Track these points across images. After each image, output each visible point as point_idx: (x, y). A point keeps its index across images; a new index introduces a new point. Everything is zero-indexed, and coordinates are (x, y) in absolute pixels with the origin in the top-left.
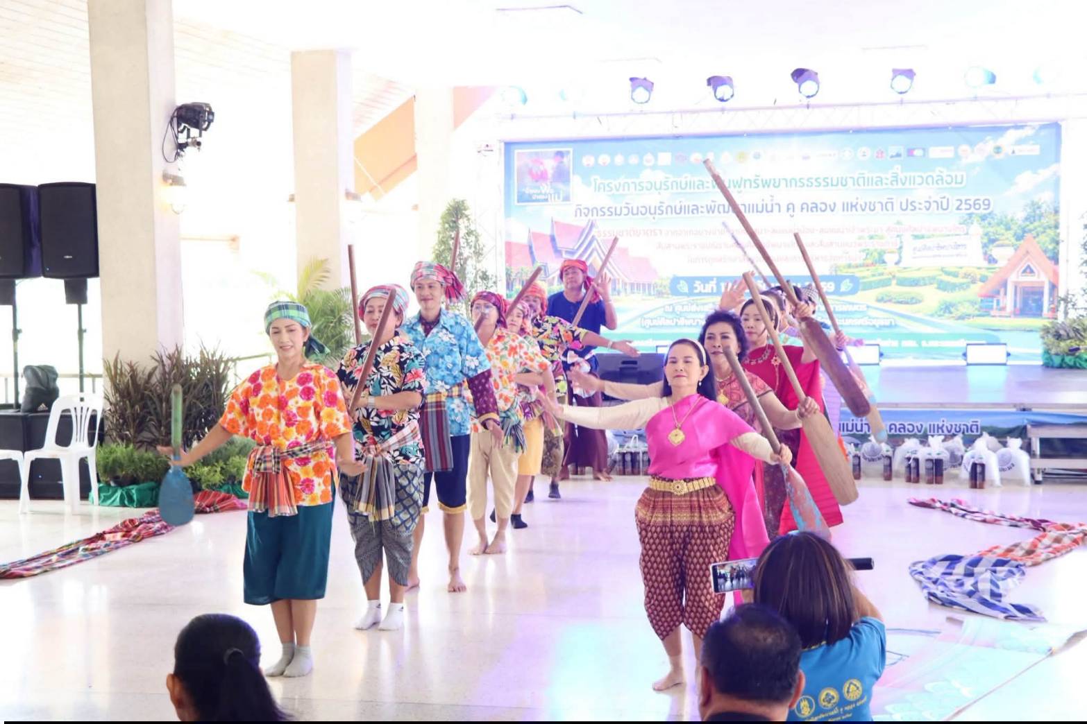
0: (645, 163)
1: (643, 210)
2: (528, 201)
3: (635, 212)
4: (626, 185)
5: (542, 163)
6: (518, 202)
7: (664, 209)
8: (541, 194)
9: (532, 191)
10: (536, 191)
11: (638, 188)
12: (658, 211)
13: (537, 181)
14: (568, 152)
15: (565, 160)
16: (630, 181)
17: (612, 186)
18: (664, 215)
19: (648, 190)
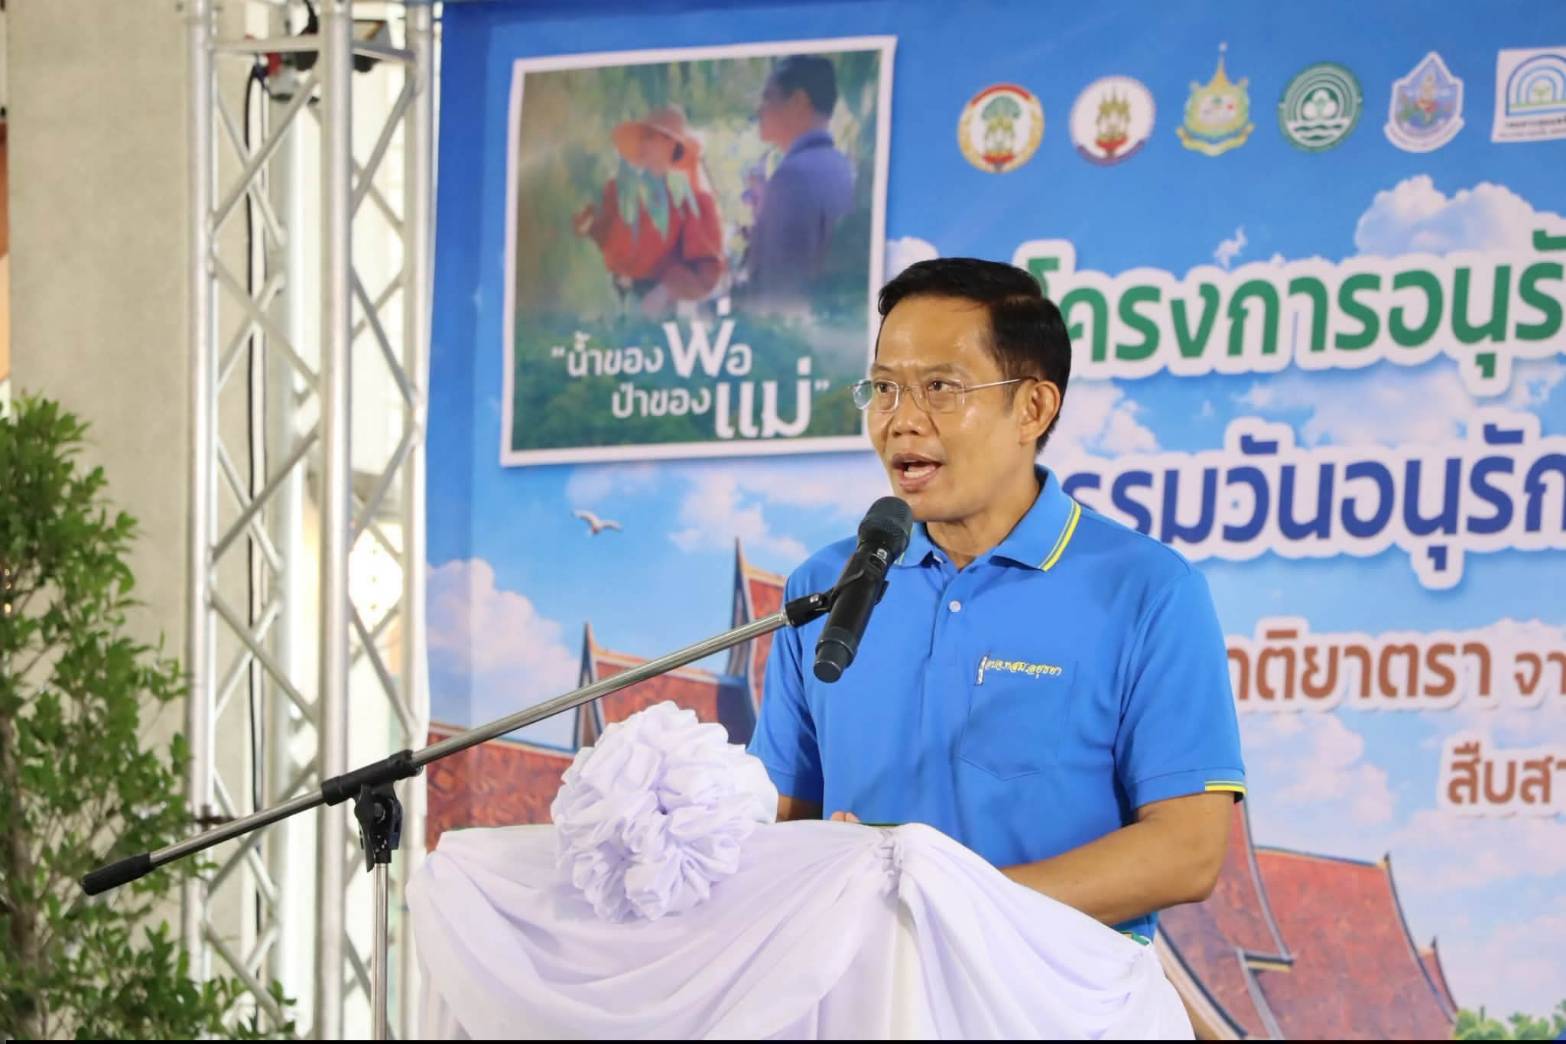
0: (1397, 134)
1: (1366, 497)
2: (587, 437)
3: (1305, 509)
4: (1255, 305)
5: (680, 153)
6: (519, 444)
7: (1512, 484)
8: (668, 378)
9: (608, 364)
10: (635, 361)
11: (1341, 323)
12: (1472, 505)
13: (643, 287)
14: (866, 62)
15: (840, 124)
16: (1278, 272)
17: (1158, 313)
18: (1515, 535)
19: (1406, 337)
